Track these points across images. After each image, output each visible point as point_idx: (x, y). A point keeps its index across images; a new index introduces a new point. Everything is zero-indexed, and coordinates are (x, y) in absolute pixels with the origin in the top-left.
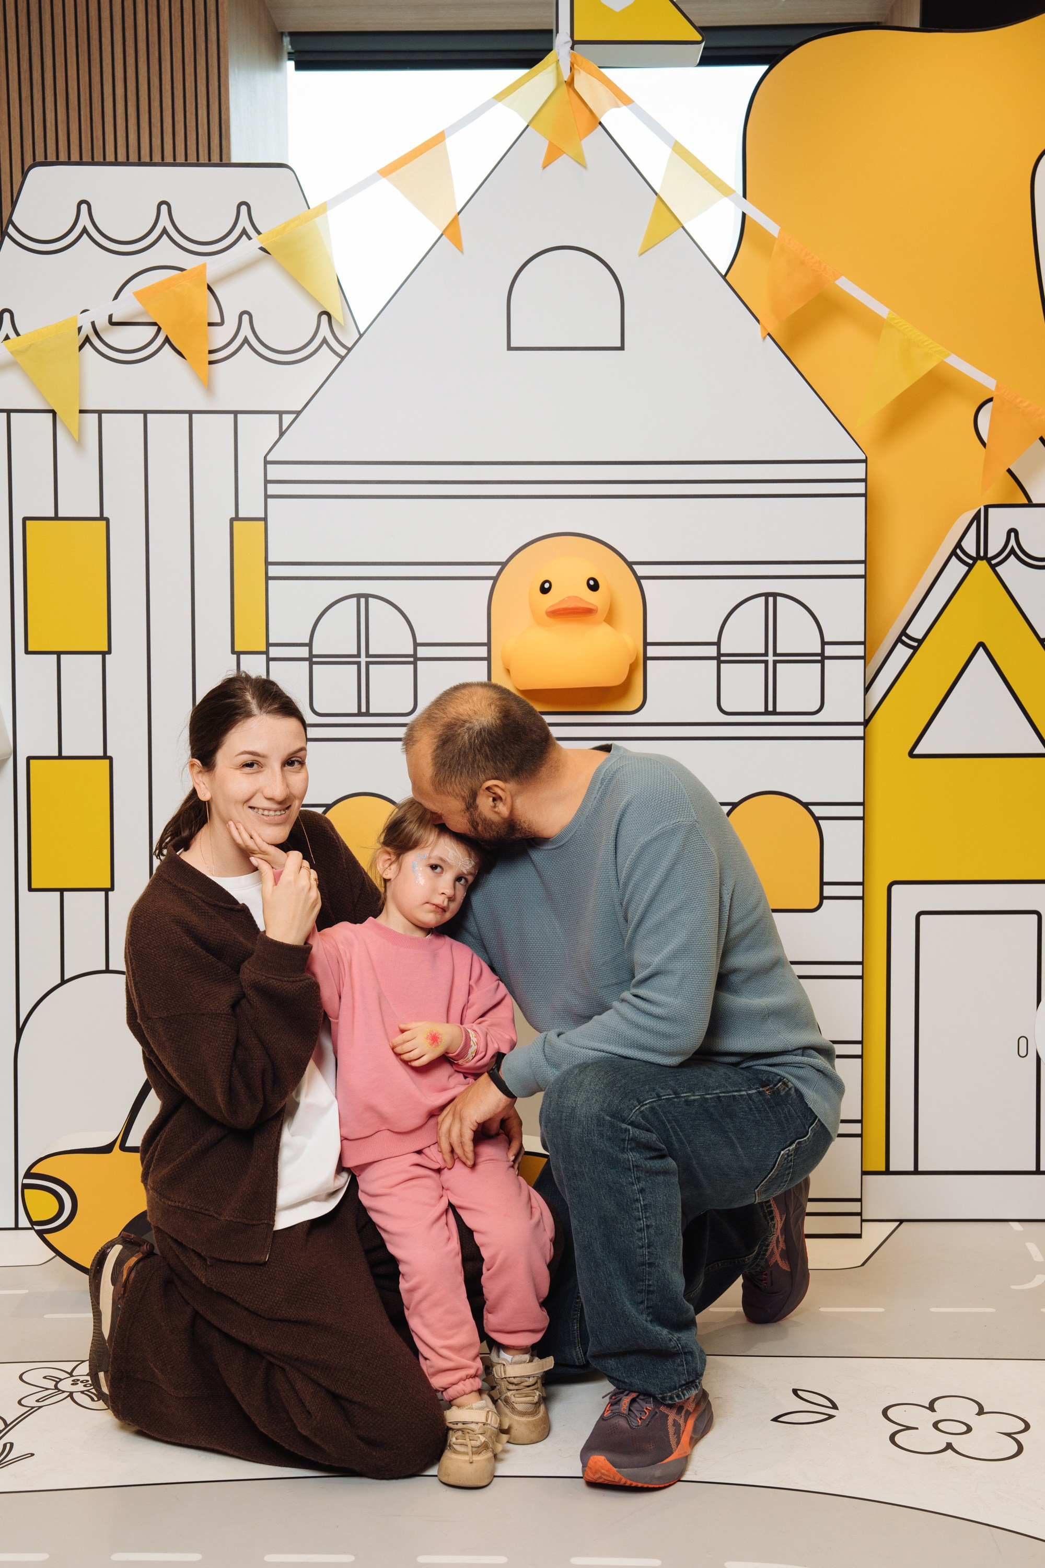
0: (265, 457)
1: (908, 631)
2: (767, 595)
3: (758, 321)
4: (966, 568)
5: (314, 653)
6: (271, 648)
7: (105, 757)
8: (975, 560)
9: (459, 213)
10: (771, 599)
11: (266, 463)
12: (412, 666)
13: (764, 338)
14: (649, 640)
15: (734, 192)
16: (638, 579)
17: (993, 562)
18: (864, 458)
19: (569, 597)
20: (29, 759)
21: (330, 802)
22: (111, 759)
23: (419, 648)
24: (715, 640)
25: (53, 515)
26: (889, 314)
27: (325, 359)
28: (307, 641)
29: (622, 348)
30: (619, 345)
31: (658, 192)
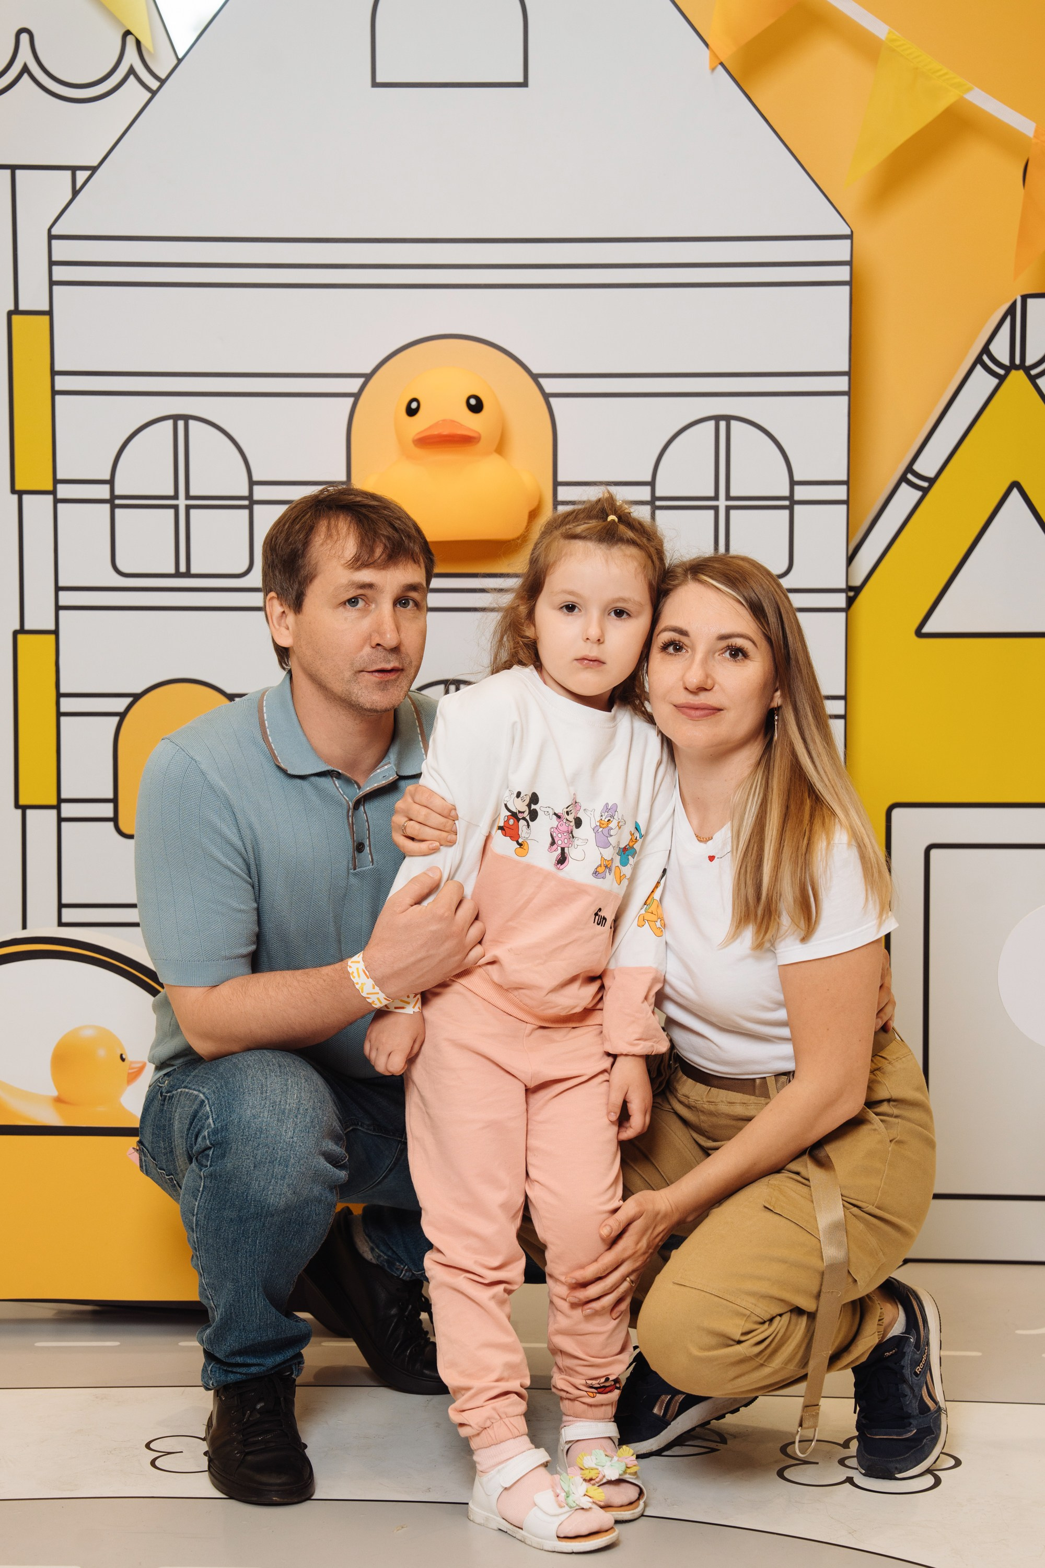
0: (49, 230)
1: (916, 467)
2: (717, 419)
3: (707, 45)
4: (996, 381)
5: (117, 492)
6: (59, 486)
8: (1008, 370)
10: (723, 424)
11: (51, 237)
12: (246, 512)
13: (713, 69)
14: (561, 478)
16: (547, 396)
17: (1033, 372)
18: (849, 232)
19: (444, 420)
21: (139, 690)
23: (256, 489)
24: (648, 478)
26: (889, 33)
27: (134, 94)
28: (107, 477)
29: (525, 84)
30: (521, 80)
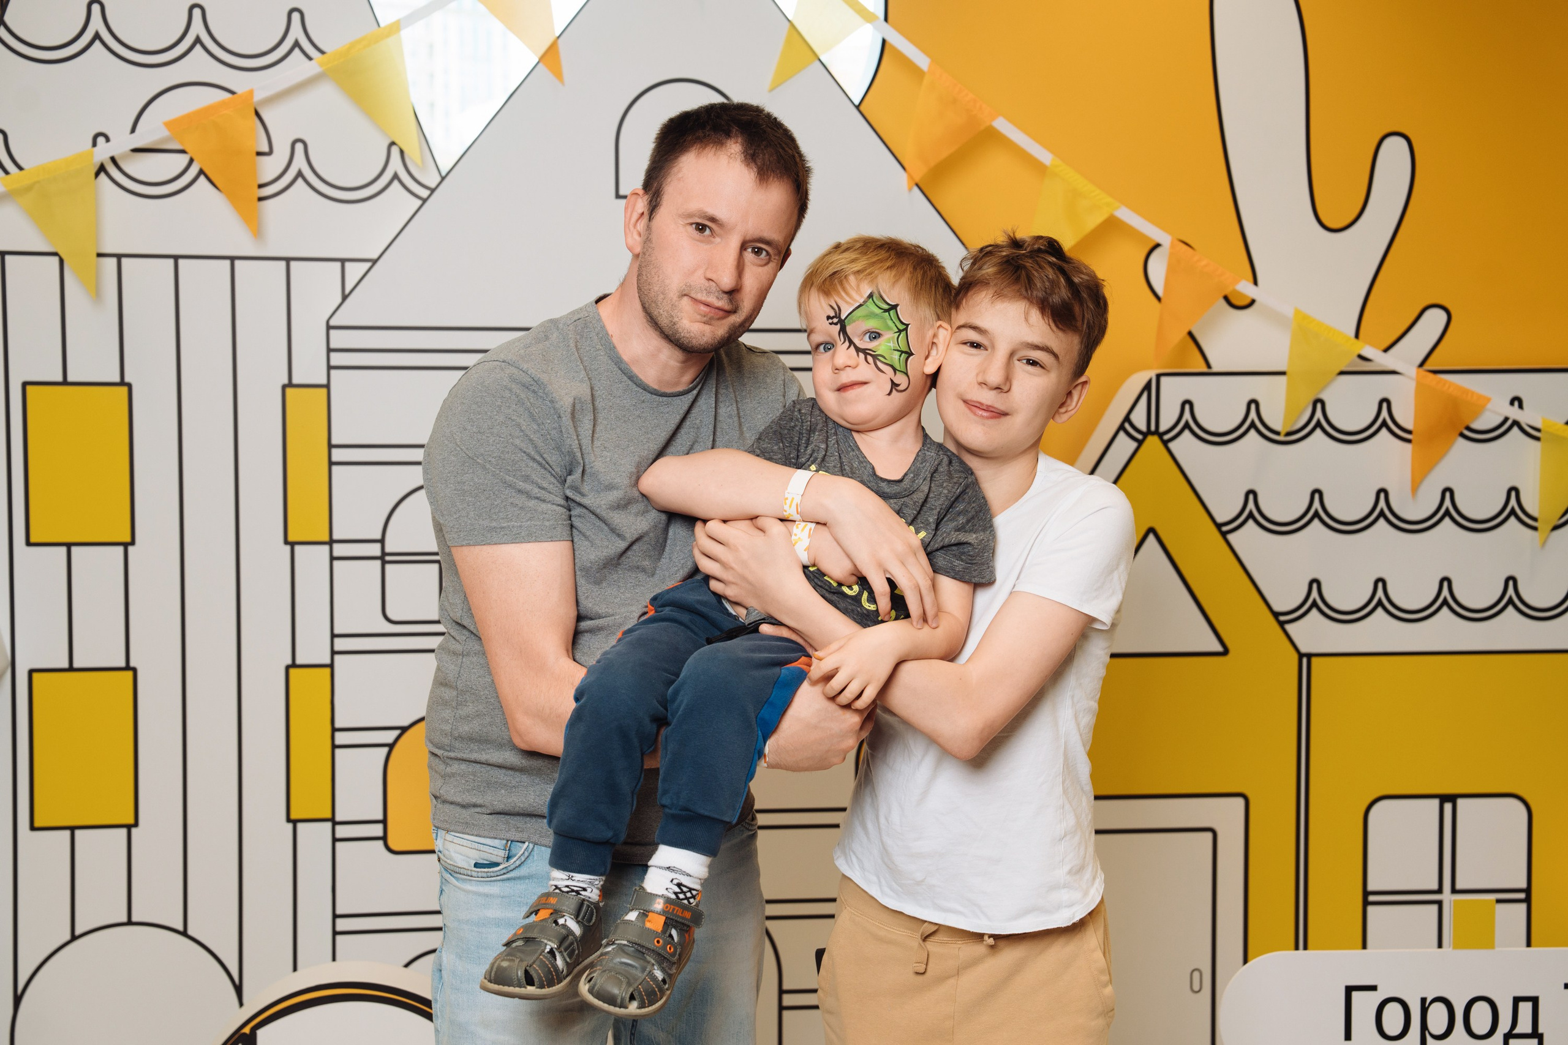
0: (328, 321)
3: (902, 167)
4: (1134, 445)
5: (388, 550)
6: (335, 546)
7: (128, 667)
8: (1145, 435)
9: (559, 37)
11: (329, 328)
13: (910, 190)
15: (877, 18)
17: (1166, 437)
20: (31, 672)
22: (134, 670)
25: (60, 379)
26: (1053, 161)
31: (790, 19)
